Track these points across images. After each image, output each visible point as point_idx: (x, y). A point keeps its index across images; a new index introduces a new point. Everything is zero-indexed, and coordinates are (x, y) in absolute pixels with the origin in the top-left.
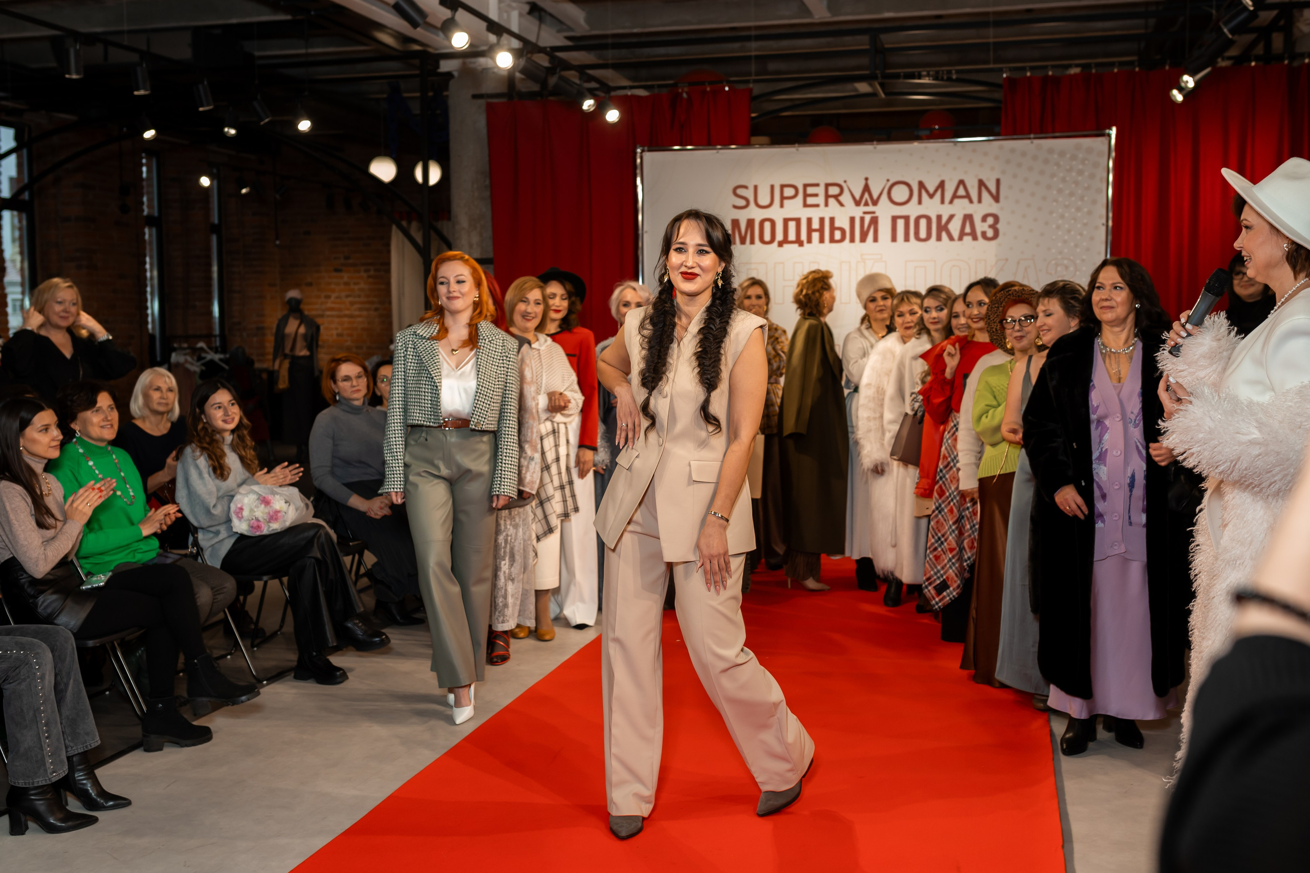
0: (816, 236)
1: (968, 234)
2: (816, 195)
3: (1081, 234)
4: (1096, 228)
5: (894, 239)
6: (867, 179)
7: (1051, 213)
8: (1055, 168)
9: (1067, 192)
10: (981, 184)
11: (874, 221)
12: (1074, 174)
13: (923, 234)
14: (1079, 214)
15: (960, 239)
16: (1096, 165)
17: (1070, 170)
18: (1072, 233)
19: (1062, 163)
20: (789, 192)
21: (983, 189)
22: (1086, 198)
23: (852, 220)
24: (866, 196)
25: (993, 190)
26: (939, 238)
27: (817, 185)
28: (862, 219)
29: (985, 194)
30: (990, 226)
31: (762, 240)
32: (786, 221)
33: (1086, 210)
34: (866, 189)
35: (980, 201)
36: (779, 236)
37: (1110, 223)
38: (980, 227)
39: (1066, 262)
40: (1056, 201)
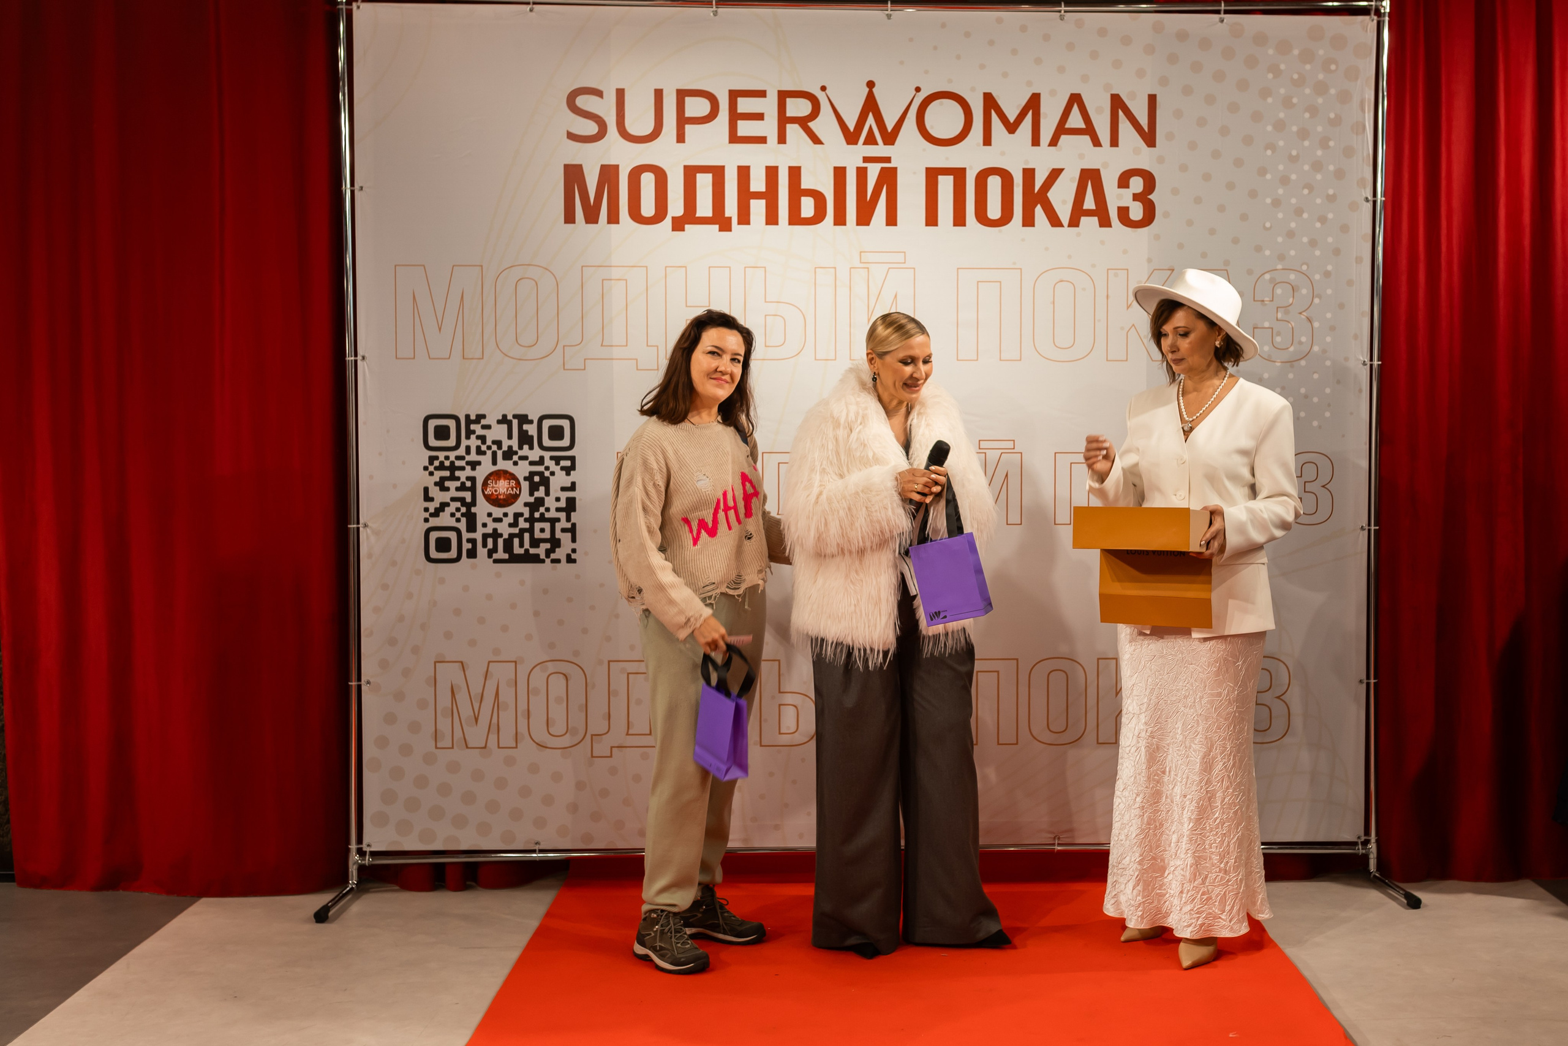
0: (758, 207)
1: (1089, 213)
2: (759, 117)
3: (1323, 219)
4: (1353, 207)
5: (932, 219)
6: (871, 84)
7: (1262, 172)
8: (1270, 76)
9: (1295, 129)
10: (1117, 103)
11: (889, 177)
12: (1307, 91)
13: (994, 211)
14: (1319, 177)
15: (1074, 222)
16: (1352, 74)
17: (1300, 82)
18: (1305, 215)
19: (1282, 67)
20: (697, 107)
21: (1121, 113)
22: (1331, 144)
23: (840, 174)
24: (871, 120)
25: (1144, 122)
26: (1029, 221)
27: (762, 94)
28: (862, 173)
29: (1124, 125)
30: (1136, 197)
31: (636, 214)
32: (691, 173)
33: (1331, 168)
34: (871, 105)
35: (1114, 142)
36: (676, 207)
37: (1380, 197)
38: (1117, 199)
39: (1292, 276)
40: (1272, 146)
